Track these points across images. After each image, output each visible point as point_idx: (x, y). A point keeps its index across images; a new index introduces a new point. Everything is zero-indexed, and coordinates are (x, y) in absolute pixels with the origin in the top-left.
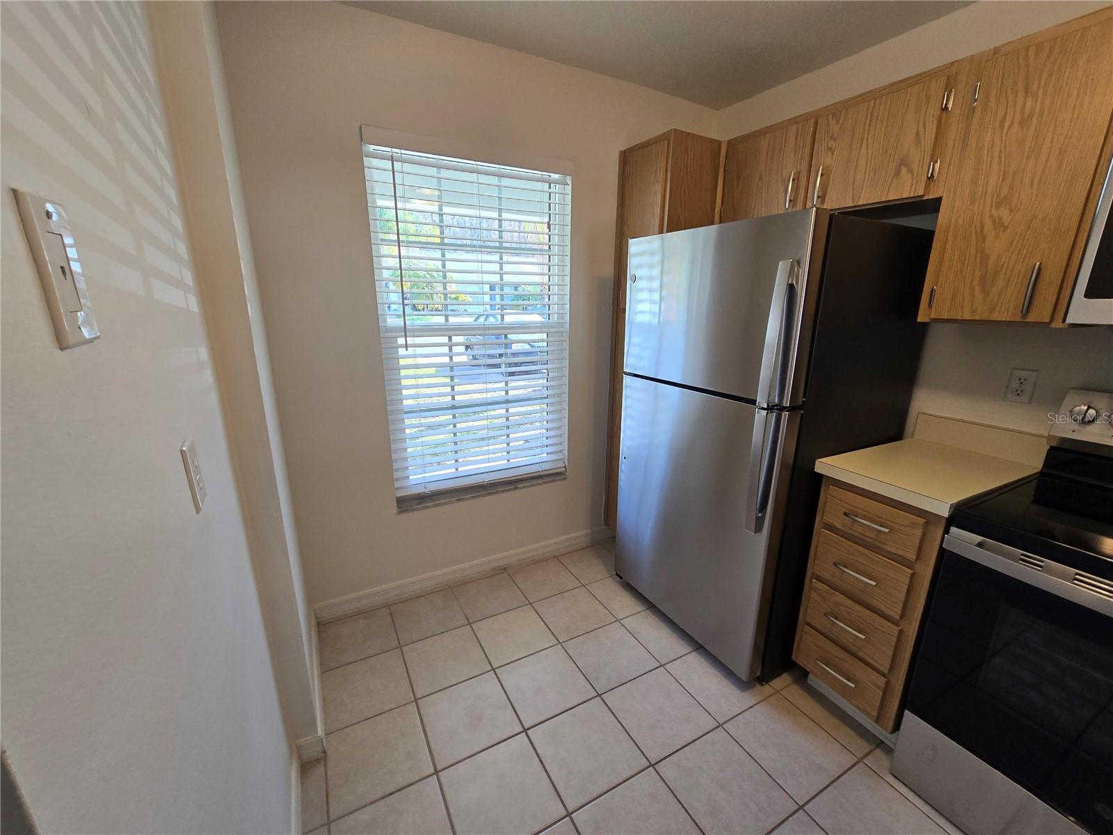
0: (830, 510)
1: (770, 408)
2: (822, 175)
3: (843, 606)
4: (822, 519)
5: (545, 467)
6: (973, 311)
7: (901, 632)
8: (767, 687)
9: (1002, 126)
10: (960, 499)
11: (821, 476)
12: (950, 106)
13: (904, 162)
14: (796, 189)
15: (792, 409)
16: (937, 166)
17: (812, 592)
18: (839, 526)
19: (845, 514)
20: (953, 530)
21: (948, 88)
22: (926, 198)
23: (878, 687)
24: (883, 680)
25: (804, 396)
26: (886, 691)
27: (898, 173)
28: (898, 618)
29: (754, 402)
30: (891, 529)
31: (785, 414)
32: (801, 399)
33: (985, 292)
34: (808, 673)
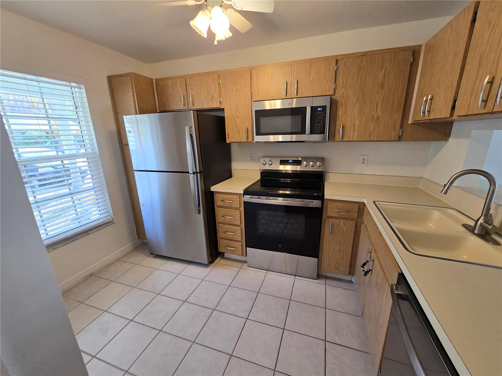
0: (218, 201)
1: (194, 173)
2: (191, 97)
3: (228, 228)
4: (216, 204)
5: (101, 220)
6: (238, 140)
7: (241, 228)
8: (214, 263)
9: (232, 91)
10: (245, 188)
11: (213, 192)
12: (220, 83)
13: (213, 97)
14: (184, 100)
15: (200, 172)
16: (221, 99)
17: (219, 228)
18: (221, 205)
19: (222, 201)
20: (245, 196)
21: (219, 78)
22: (221, 108)
23: (240, 246)
24: (241, 243)
25: (203, 168)
26: (242, 246)
27: (212, 100)
28: (240, 224)
29: (188, 172)
30: (233, 201)
31: (199, 174)
32: (202, 169)
33: (239, 134)
34: (224, 253)
